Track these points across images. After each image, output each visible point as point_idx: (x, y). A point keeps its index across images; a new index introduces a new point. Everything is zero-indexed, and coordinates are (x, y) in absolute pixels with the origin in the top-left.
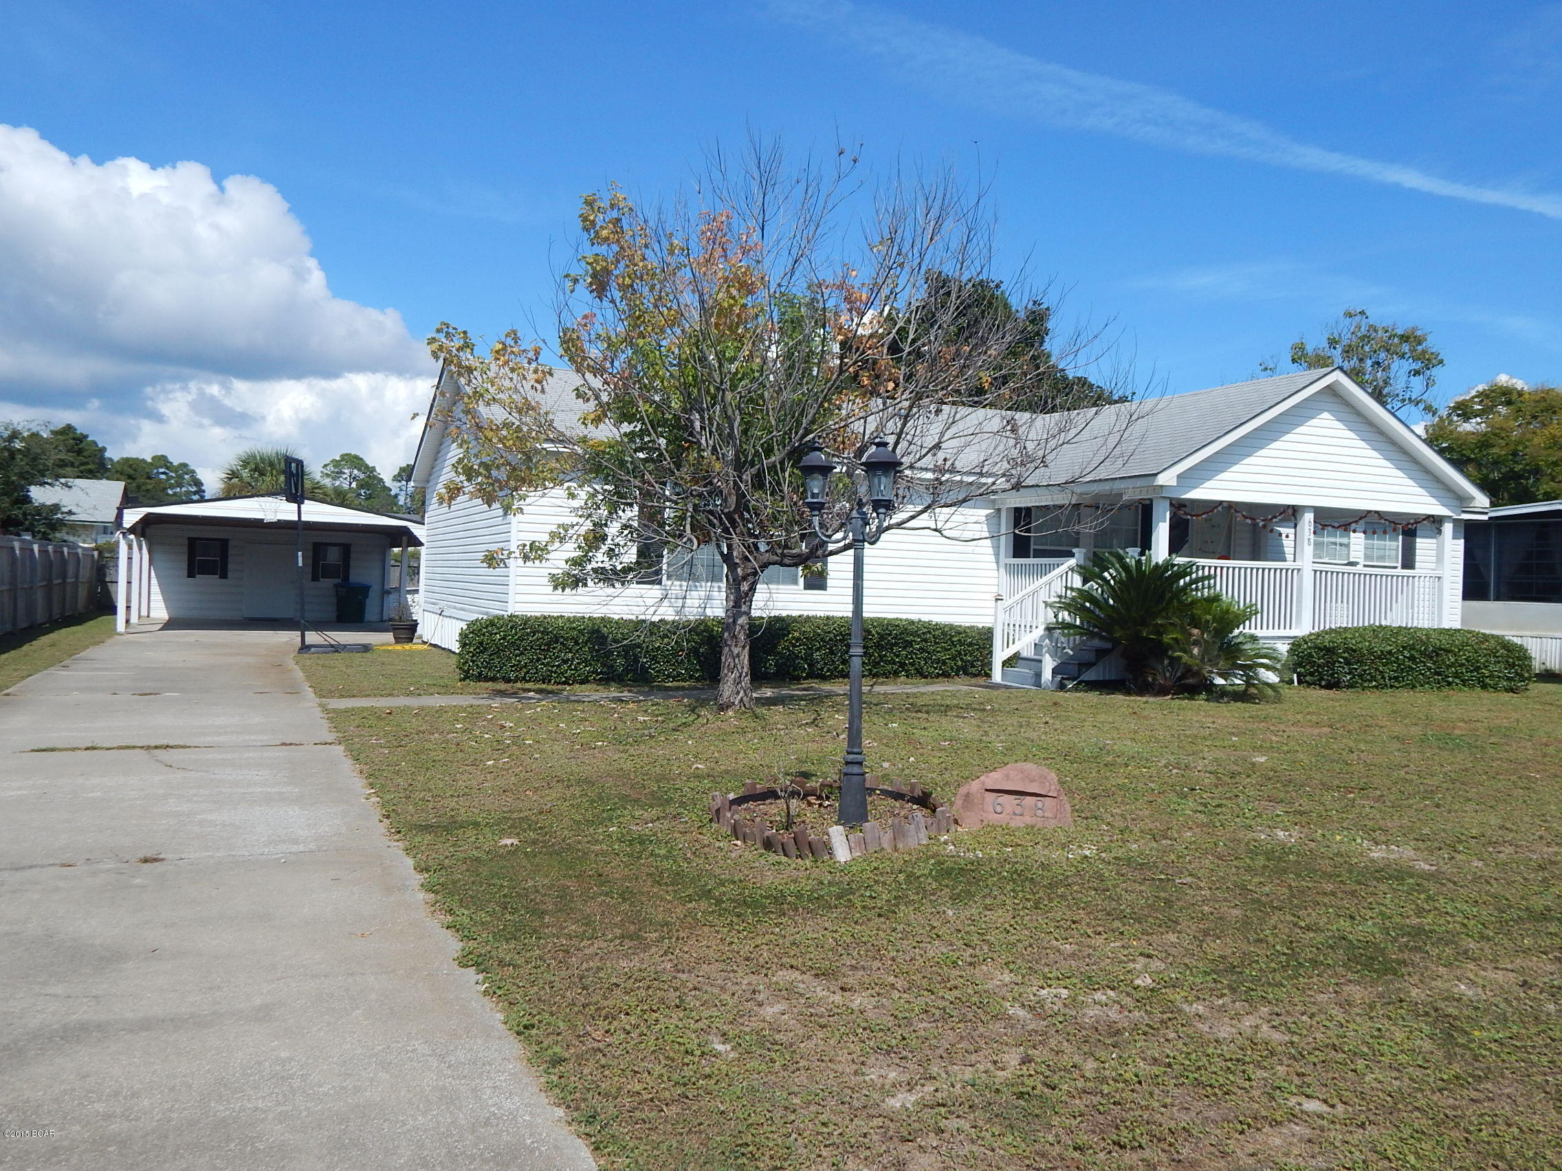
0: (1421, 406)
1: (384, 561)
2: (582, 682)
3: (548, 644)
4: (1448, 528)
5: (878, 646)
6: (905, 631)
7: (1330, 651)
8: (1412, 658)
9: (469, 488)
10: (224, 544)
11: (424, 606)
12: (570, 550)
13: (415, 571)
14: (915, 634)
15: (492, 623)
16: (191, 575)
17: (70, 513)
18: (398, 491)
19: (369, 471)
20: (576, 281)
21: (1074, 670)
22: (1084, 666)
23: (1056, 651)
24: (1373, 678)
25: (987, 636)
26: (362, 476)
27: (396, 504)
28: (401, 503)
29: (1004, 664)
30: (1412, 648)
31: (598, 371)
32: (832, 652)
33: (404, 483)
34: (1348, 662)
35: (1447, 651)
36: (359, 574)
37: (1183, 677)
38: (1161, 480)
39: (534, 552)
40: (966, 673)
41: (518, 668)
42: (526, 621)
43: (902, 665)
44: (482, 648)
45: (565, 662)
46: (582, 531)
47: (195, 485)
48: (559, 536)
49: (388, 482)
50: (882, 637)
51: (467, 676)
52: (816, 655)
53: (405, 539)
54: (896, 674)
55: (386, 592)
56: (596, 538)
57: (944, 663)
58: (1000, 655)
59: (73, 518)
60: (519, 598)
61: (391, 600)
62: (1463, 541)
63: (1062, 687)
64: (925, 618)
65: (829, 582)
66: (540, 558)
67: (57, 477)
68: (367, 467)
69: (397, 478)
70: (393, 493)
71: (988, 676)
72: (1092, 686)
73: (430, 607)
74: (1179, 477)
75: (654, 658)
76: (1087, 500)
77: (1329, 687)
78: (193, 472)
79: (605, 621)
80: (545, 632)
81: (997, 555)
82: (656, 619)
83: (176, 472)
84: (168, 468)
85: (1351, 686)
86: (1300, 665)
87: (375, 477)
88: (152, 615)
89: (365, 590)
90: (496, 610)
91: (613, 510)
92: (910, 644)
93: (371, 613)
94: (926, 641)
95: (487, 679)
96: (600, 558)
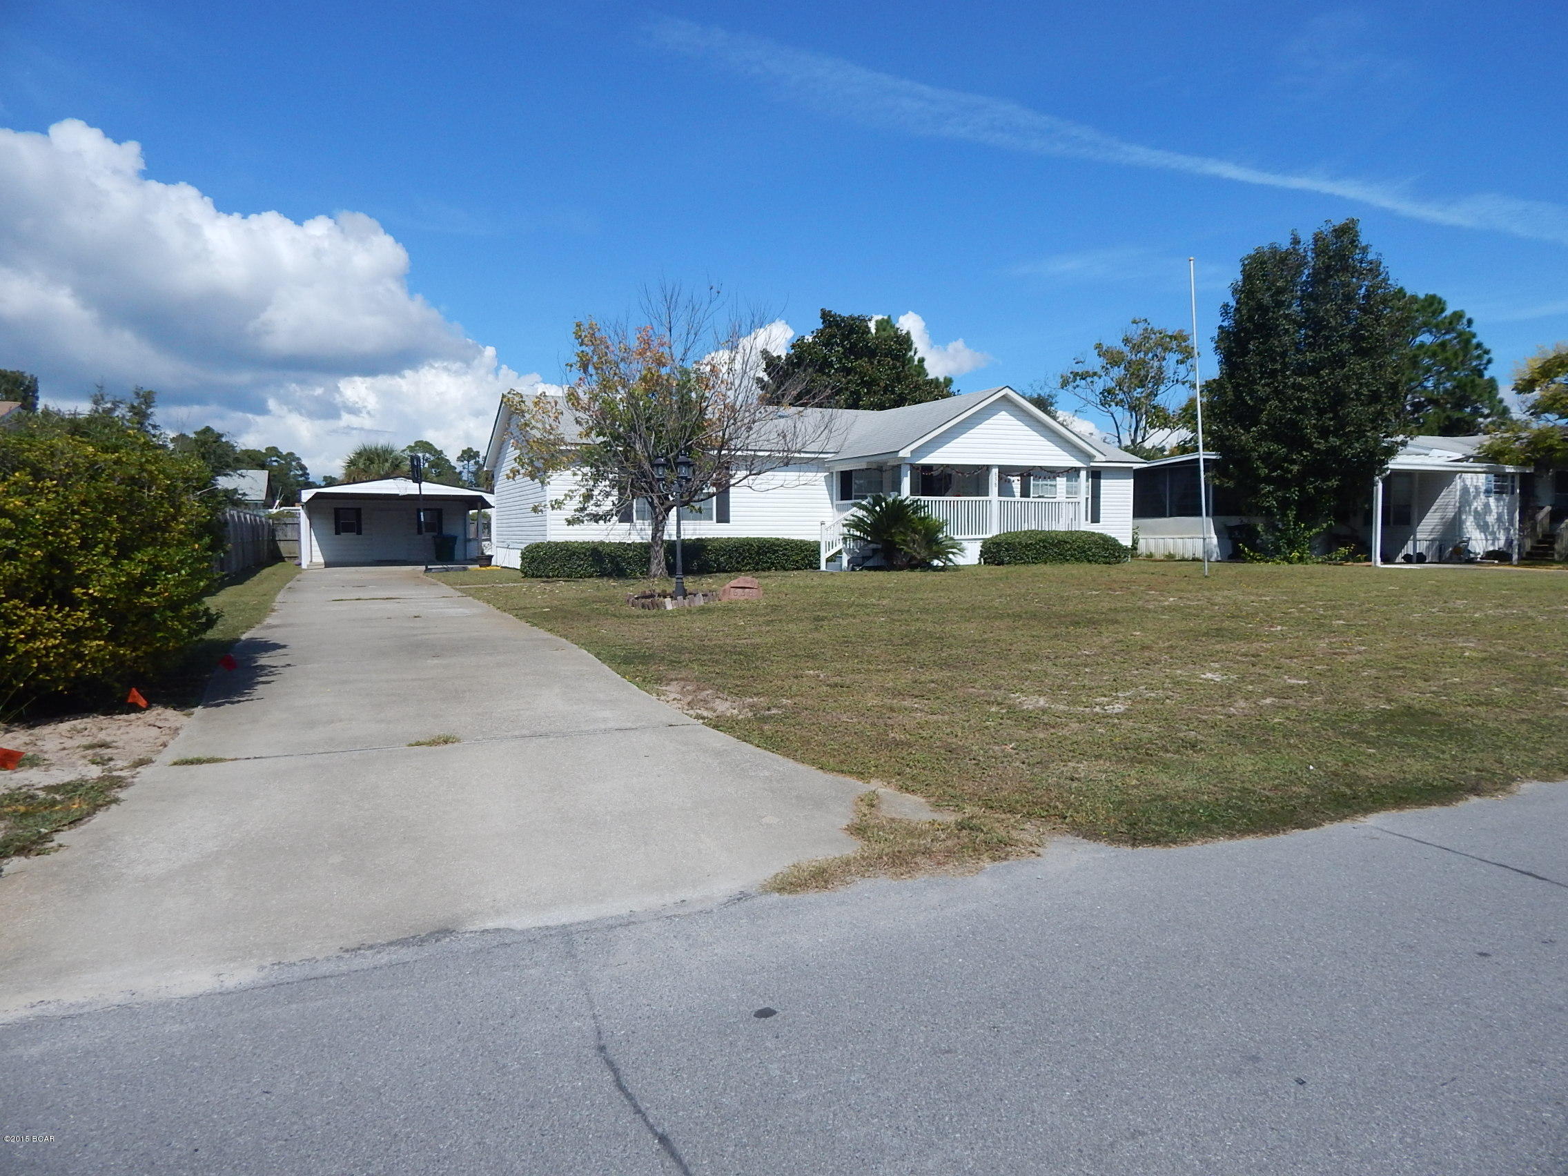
0: (1187, 385)
1: (465, 520)
2: (590, 577)
3: (570, 556)
4: (1083, 474)
5: (758, 553)
6: (773, 544)
7: (998, 544)
8: (1045, 547)
9: (522, 471)
10: (358, 511)
11: (497, 544)
12: (575, 503)
13: (488, 526)
14: (779, 546)
15: (538, 546)
16: (337, 533)
17: (244, 494)
18: (461, 469)
19: (438, 454)
20: (571, 366)
21: (860, 560)
22: (866, 558)
23: (849, 551)
24: (1022, 558)
25: (818, 544)
26: (432, 458)
27: (460, 479)
28: (465, 478)
29: (828, 560)
30: (1044, 541)
31: (586, 409)
32: (730, 557)
33: (466, 462)
34: (1007, 550)
35: (1066, 542)
36: (451, 528)
37: (910, 561)
38: (901, 454)
39: (557, 505)
40: (811, 567)
41: (553, 570)
42: (557, 544)
43: (773, 563)
44: (533, 560)
45: (579, 566)
46: (581, 492)
47: (301, 469)
48: (569, 496)
49: (454, 462)
50: (760, 548)
51: (526, 575)
52: (722, 559)
53: (479, 504)
54: (769, 569)
55: (467, 540)
56: (588, 497)
57: (797, 562)
58: (824, 555)
59: (247, 498)
60: (553, 532)
61: (472, 545)
62: (1132, 480)
63: (853, 570)
64: (786, 537)
65: (731, 519)
66: (560, 508)
67: (235, 469)
68: (436, 450)
69: (460, 459)
70: (457, 470)
71: (819, 568)
72: (869, 569)
73: (501, 545)
74: (912, 452)
75: (629, 563)
76: (874, 466)
77: (998, 565)
78: (299, 459)
79: (602, 543)
80: (567, 550)
81: (832, 499)
82: (630, 542)
83: (285, 460)
84: (278, 457)
85: (1009, 563)
86: (986, 553)
87: (442, 458)
88: (314, 560)
89: (454, 539)
90: (539, 540)
91: (596, 481)
92: (776, 551)
93: (458, 554)
94: (786, 549)
95: (537, 577)
96: (592, 509)
